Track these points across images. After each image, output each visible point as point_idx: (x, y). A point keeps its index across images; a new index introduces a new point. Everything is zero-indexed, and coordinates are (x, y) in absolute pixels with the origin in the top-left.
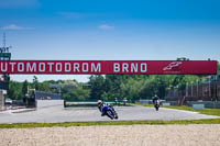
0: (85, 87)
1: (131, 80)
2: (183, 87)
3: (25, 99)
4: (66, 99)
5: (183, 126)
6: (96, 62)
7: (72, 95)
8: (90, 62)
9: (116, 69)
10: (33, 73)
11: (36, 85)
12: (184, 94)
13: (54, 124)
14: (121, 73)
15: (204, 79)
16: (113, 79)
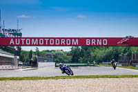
1: (97, 50)
3: (31, 62)
4: (57, 62)
6: (75, 39)
7: (60, 59)
8: (71, 39)
9: (88, 43)
10: (36, 45)
13: (49, 78)
14: (91, 46)
16: (86, 49)
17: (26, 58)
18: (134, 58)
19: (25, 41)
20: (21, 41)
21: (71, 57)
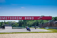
0: (17, 23)
1: (29, 21)
2: (43, 23)
3: (2, 26)
4: (13, 26)
5: (43, 33)
7: (14, 25)
8: (19, 17)
9: (26, 18)
11: (5, 23)
12: (43, 25)
13: (9, 33)
14: (27, 20)
15: (48, 21)
16: (25, 21)
18: (45, 25)
21: (18, 24)
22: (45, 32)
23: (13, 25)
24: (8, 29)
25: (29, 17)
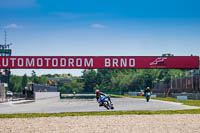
1: (120, 74)
2: (168, 81)
3: (24, 91)
4: (62, 92)
6: (89, 58)
7: (68, 88)
8: (83, 58)
9: (107, 64)
10: (32, 67)
12: (169, 87)
13: (51, 115)
14: (111, 68)
15: (187, 73)
16: (104, 73)
17: (18, 85)
18: (174, 86)
19: (16, 62)
20: (10, 62)
21: (82, 84)
22: (176, 112)
23: (63, 88)
24: (46, 100)
25: (119, 58)
